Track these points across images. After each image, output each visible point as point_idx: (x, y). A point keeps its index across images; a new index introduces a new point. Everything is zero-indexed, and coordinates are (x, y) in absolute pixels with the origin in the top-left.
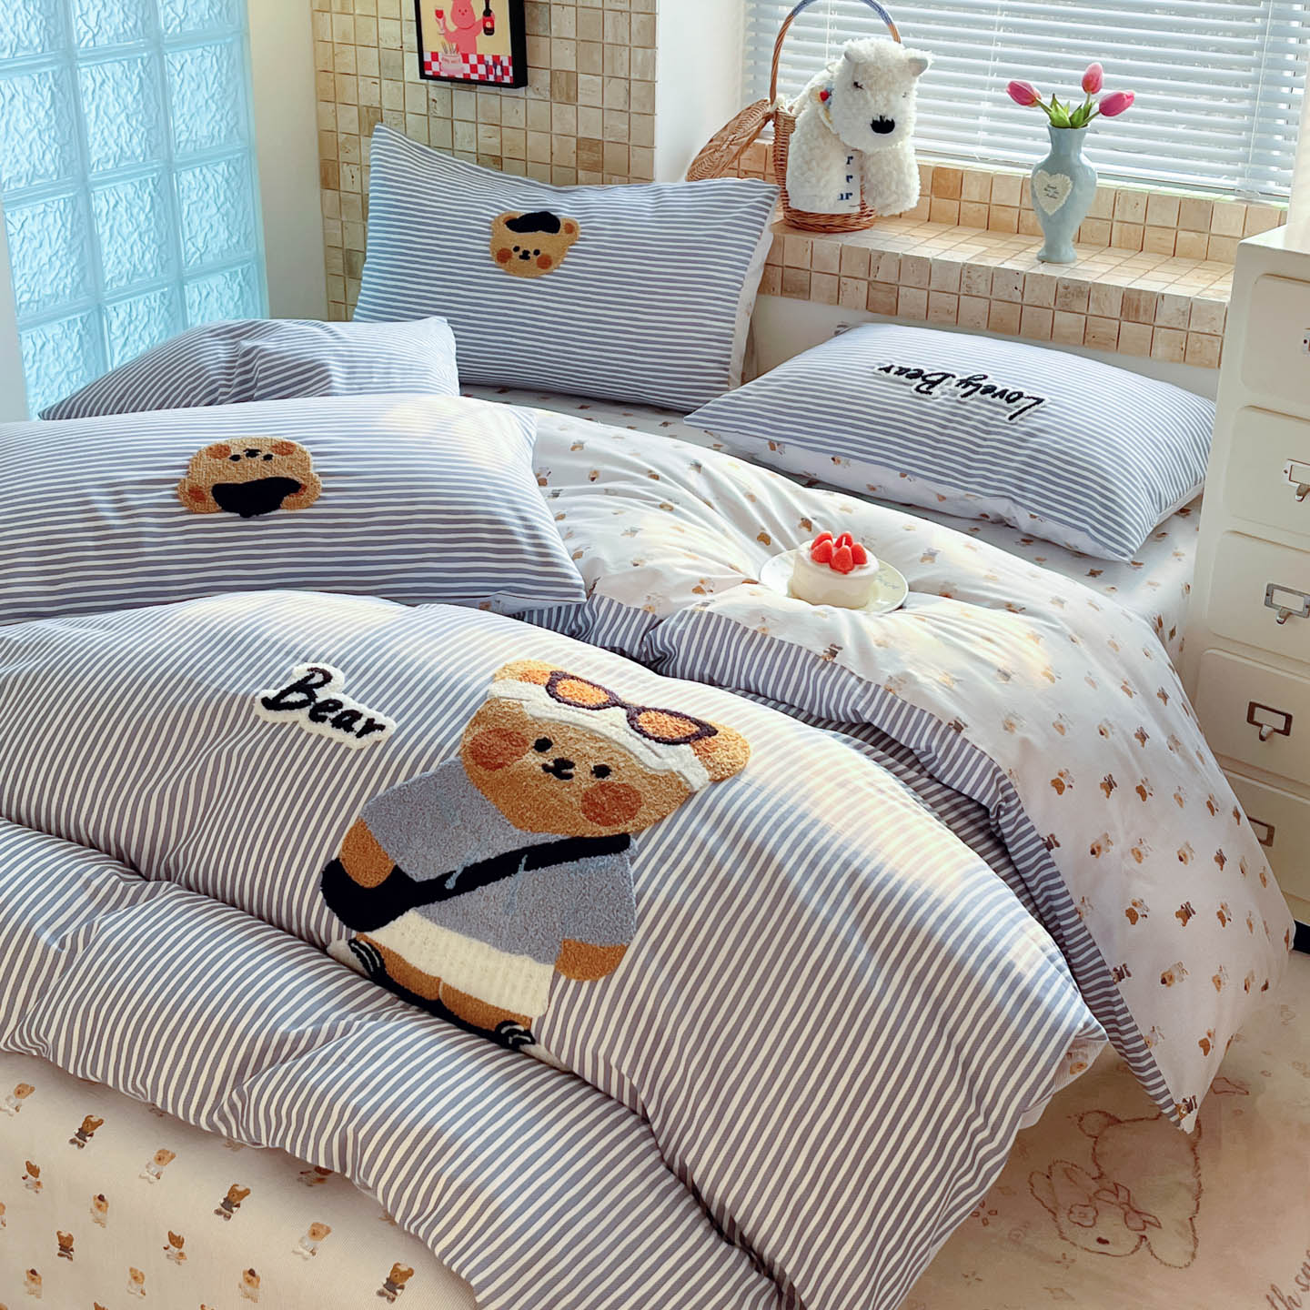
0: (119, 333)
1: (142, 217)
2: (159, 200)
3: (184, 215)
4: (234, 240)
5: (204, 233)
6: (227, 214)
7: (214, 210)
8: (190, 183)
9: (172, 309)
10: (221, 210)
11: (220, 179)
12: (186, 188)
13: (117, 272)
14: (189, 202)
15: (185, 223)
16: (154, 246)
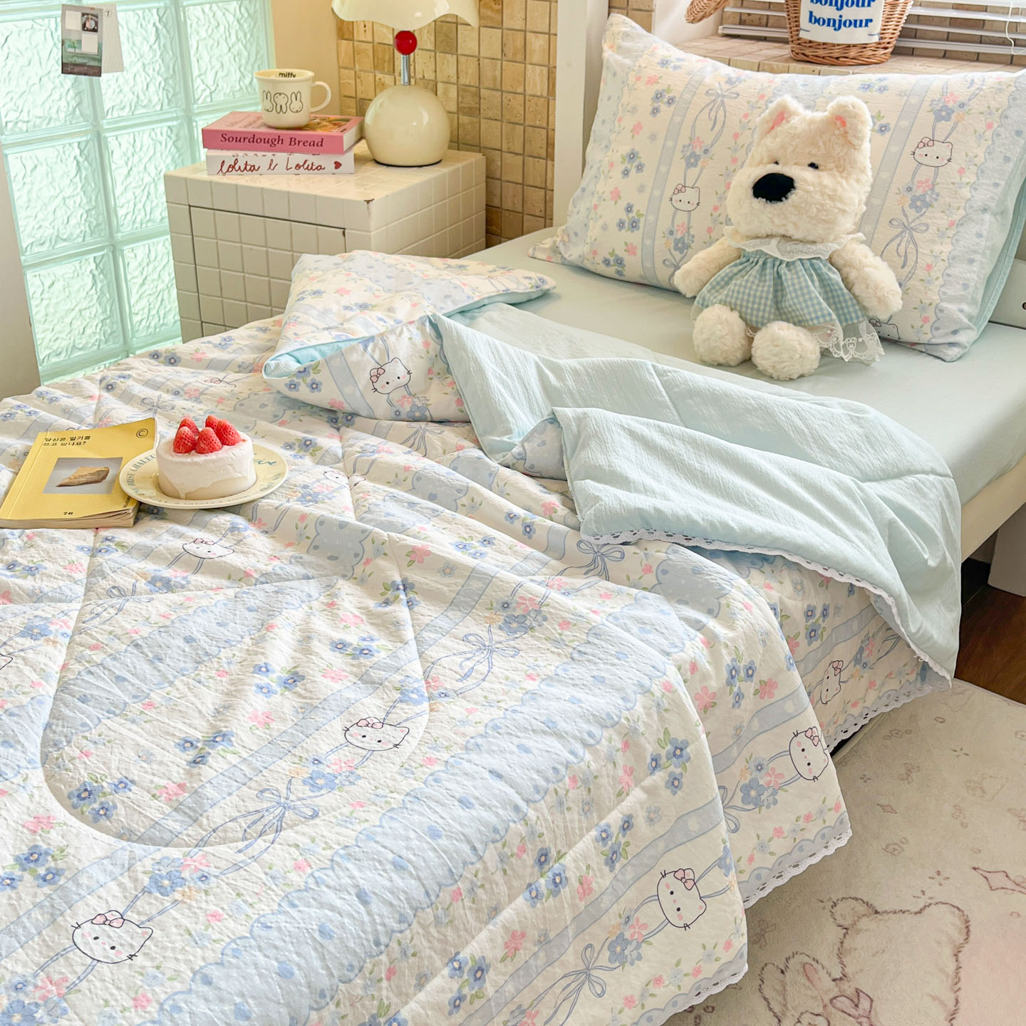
0: (122, 162)
1: (146, 48)
2: (164, 31)
3: (193, 52)
4: (247, 81)
5: (214, 71)
6: (239, 54)
7: (225, 49)
8: (198, 19)
9: (180, 144)
10: (232, 50)
11: (231, 19)
12: (194, 25)
13: (119, 101)
14: (197, 38)
15: (194, 60)
16: (160, 79)
